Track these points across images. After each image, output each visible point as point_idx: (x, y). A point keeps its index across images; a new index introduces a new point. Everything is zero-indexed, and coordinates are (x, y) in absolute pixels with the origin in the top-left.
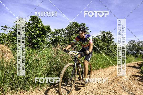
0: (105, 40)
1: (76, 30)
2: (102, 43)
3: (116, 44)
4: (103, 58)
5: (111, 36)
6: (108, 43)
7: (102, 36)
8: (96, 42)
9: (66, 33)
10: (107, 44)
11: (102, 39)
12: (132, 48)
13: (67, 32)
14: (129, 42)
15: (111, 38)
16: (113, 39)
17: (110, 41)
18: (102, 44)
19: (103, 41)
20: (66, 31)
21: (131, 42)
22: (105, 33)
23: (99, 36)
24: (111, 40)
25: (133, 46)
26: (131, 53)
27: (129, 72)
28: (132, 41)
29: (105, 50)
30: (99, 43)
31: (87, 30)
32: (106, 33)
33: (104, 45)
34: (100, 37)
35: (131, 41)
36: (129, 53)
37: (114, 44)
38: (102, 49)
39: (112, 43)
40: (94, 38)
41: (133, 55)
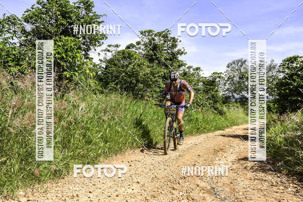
0: (157, 59)
1: (62, 24)
2: (148, 67)
3: (191, 70)
4: (154, 113)
5: (174, 46)
6: (166, 66)
7: (145, 45)
8: (129, 64)
9: (24, 31)
10: (163, 71)
11: (147, 55)
12: (239, 82)
13: (29, 27)
14: (228, 67)
15: (176, 50)
16: (181, 53)
17: (171, 60)
18: (148, 70)
19: (151, 60)
20: (25, 24)
21: (233, 65)
22: (156, 35)
23: (138, 43)
24: (173, 57)
25: (240, 78)
26: (236, 99)
27: (231, 150)
28: (238, 61)
29: (160, 87)
30: (139, 66)
31: (99, 23)
32: (159, 34)
33: (153, 74)
34: (140, 48)
35: (234, 63)
36: (229, 97)
37: (184, 70)
38: (149, 86)
39: (180, 66)
40: (123, 52)
41: (241, 105)
